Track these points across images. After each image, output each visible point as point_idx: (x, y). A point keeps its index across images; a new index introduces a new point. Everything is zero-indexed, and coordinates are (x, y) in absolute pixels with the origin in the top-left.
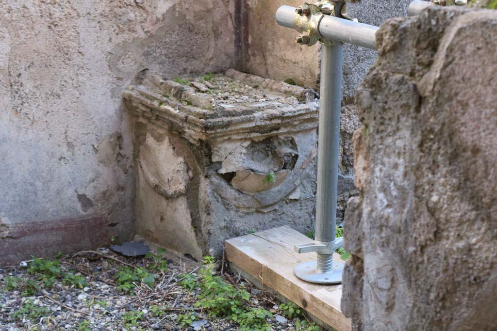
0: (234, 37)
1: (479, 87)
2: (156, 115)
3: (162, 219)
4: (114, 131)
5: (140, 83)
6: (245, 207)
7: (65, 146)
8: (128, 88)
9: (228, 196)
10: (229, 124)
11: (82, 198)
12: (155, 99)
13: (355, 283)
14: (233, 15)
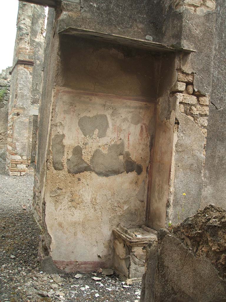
0: (145, 216)
1: (169, 252)
2: (120, 237)
3: (119, 265)
4: (109, 239)
5: (117, 227)
6: (141, 264)
7: (95, 242)
8: (114, 228)
9: (136, 261)
10: (137, 242)
11: (99, 256)
12: (120, 232)
13: (143, 296)
14: (145, 211)
